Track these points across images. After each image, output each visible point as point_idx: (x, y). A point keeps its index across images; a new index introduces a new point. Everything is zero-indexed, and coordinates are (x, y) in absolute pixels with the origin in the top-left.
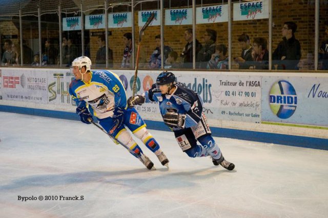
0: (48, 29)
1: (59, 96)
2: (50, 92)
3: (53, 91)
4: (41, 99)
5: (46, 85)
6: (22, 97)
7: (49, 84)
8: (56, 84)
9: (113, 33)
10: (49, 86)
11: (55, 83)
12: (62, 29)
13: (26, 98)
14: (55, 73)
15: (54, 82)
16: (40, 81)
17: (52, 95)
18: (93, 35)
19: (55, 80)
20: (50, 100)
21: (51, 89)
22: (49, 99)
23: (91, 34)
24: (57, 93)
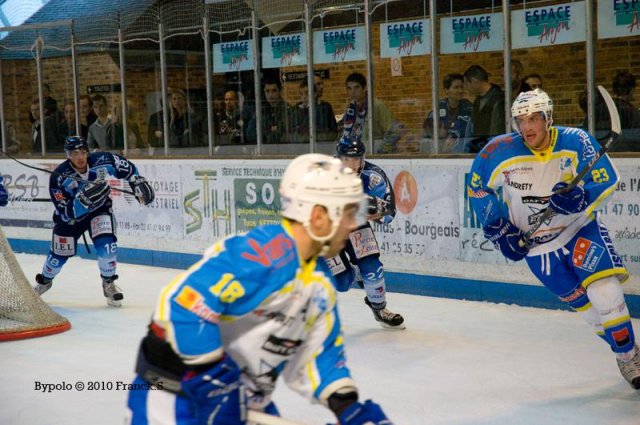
0: (190, 69)
1: (207, 221)
2: (187, 211)
3: (195, 210)
4: (168, 228)
5: (179, 198)
6: (127, 225)
7: (185, 194)
8: (201, 195)
9: (331, 72)
10: (186, 200)
11: (197, 193)
12: (212, 69)
13: (137, 226)
14: (199, 169)
15: (195, 189)
16: (167, 189)
17: (192, 220)
18: (287, 80)
19: (199, 185)
20: (188, 231)
21: (191, 206)
22: (186, 228)
23: (284, 77)
24: (203, 215)
